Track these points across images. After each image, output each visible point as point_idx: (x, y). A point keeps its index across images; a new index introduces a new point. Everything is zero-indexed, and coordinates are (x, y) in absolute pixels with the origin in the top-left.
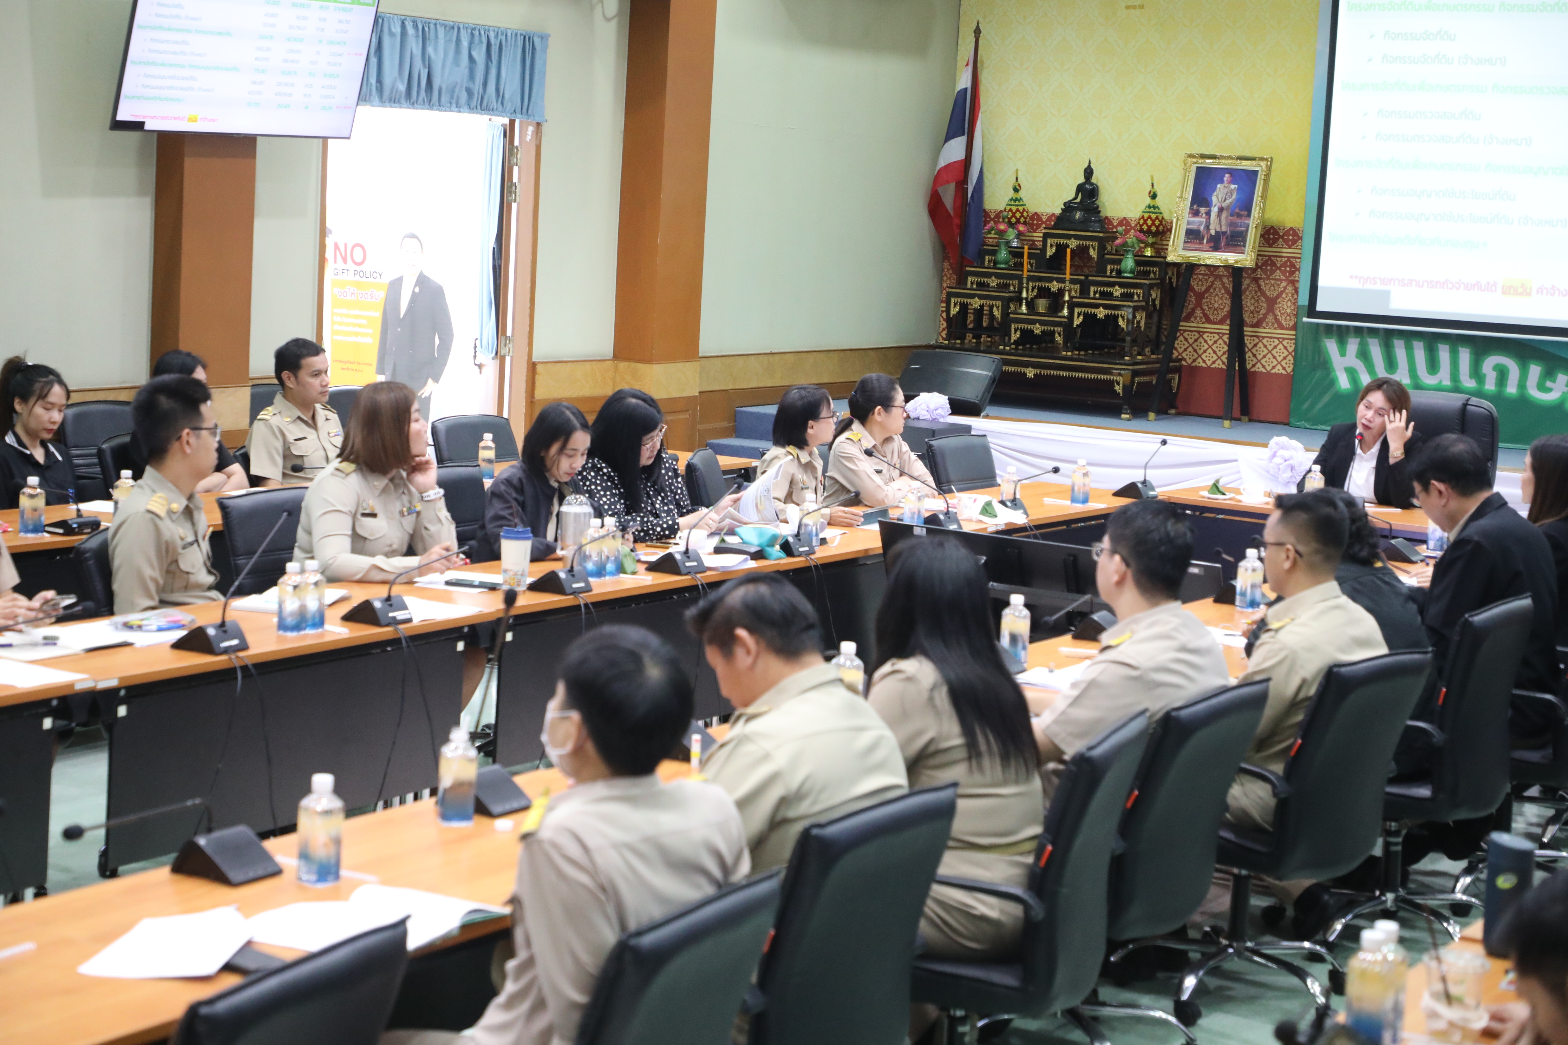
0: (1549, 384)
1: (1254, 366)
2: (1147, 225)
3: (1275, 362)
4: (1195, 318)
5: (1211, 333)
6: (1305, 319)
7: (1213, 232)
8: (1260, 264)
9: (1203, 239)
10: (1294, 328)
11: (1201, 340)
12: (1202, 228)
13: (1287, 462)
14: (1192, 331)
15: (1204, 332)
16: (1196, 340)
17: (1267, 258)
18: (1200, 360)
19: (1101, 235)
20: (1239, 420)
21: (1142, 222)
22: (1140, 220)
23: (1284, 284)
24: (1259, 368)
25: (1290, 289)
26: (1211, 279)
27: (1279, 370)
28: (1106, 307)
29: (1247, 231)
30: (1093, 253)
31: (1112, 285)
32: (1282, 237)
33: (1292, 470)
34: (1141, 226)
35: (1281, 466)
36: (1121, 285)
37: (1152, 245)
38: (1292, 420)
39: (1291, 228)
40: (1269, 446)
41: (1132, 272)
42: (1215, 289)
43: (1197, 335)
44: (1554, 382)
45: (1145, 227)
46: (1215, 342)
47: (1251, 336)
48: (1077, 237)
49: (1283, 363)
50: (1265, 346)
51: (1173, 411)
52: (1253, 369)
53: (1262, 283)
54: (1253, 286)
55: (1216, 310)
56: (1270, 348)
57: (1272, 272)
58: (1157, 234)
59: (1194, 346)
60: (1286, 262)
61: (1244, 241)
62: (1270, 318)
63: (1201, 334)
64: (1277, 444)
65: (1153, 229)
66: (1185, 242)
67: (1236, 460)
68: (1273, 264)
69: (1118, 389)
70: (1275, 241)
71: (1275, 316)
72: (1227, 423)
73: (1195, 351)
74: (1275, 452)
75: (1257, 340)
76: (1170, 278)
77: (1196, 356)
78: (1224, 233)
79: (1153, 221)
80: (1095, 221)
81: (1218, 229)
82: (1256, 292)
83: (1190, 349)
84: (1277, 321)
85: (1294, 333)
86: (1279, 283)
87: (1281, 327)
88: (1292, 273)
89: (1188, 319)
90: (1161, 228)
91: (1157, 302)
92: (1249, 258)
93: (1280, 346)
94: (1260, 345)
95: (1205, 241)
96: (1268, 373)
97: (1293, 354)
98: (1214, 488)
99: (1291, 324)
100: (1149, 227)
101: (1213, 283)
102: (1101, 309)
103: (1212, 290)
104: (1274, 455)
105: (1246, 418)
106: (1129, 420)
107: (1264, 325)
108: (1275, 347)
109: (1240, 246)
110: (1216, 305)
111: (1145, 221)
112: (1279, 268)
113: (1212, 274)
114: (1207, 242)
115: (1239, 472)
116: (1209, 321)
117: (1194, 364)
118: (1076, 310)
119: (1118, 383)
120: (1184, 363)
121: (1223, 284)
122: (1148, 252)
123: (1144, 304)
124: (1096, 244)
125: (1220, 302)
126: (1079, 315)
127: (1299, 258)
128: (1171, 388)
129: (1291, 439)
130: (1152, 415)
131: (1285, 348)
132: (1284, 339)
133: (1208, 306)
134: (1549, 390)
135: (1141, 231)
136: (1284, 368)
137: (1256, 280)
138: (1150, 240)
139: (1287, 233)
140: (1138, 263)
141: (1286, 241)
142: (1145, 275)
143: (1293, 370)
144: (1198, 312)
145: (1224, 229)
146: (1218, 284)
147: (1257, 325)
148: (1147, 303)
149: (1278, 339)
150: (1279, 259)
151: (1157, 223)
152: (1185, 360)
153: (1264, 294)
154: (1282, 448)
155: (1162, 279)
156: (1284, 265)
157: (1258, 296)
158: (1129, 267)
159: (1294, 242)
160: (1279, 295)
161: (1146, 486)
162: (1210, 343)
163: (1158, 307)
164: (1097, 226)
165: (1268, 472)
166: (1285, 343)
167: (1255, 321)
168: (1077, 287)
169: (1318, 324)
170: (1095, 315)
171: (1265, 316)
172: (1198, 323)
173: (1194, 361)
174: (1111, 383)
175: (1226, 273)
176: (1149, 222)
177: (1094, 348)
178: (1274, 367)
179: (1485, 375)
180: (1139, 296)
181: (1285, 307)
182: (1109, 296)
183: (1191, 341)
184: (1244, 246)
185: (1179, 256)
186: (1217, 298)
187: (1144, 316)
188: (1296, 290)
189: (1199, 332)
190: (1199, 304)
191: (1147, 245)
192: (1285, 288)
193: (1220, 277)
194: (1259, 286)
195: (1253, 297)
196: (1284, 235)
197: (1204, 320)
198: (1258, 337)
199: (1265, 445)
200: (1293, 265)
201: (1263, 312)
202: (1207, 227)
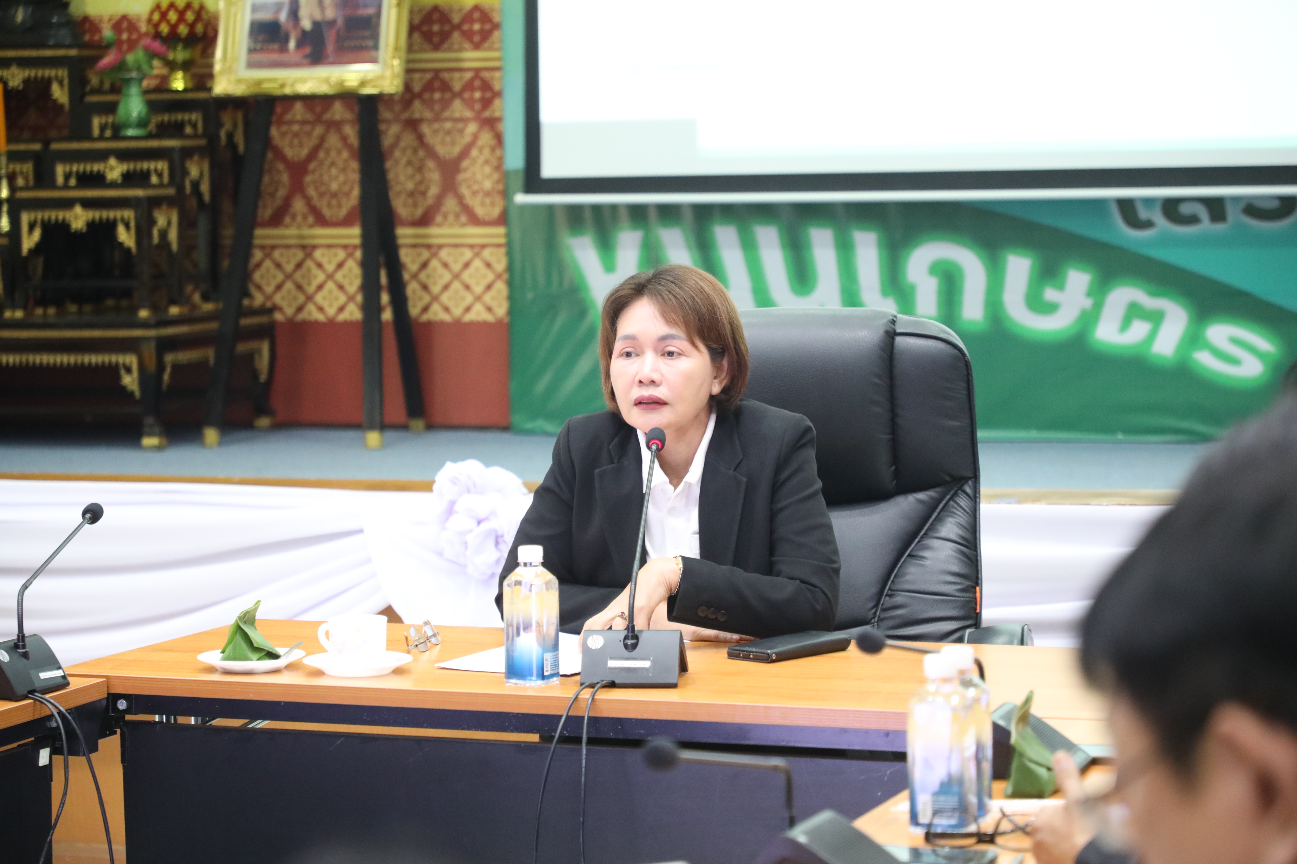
0: (1050, 294)
1: (426, 309)
2: (168, 22)
3: (469, 299)
4: (294, 217)
5: (330, 246)
6: (521, 198)
7: (306, 24)
8: (417, 88)
9: (286, 40)
10: (503, 219)
11: (309, 263)
12: (283, 17)
13: (485, 526)
14: (288, 247)
15: (314, 247)
16: (299, 266)
17: (429, 76)
18: (311, 307)
19: (73, 52)
20: (404, 427)
21: (156, 17)
22: (152, 13)
23: (472, 128)
24: (437, 314)
25: (486, 138)
26: (319, 130)
27: (478, 314)
28: (88, 204)
29: (378, 15)
30: (59, 94)
31: (103, 156)
32: (458, 27)
33: (497, 543)
34: (156, 26)
35: (469, 538)
36: (123, 156)
37: (186, 66)
38: (517, 419)
39: (476, 8)
40: (435, 487)
41: (142, 123)
42: (328, 152)
43: (300, 255)
44: (1061, 288)
45: (164, 29)
46: (340, 266)
47: (414, 246)
48: (23, 63)
49: (487, 298)
50: (446, 265)
51: (264, 422)
52: (425, 318)
53: (425, 129)
54: (408, 139)
55: (335, 195)
56: (456, 267)
57: (446, 104)
58: (191, 40)
59: (298, 276)
60: (471, 81)
61: (375, 36)
62: (450, 204)
63: (308, 250)
64: (454, 481)
65: (183, 30)
66: (251, 51)
67: (361, 531)
68: (446, 87)
69: (130, 381)
70: (445, 36)
71: (460, 199)
72: (373, 437)
73: (299, 287)
74: (452, 503)
75: (426, 254)
76: (230, 136)
77: (301, 298)
78: (332, 23)
79: (181, 14)
80: (60, 25)
81: (318, 17)
82: (415, 151)
83: (289, 285)
84: (467, 210)
85: (501, 230)
86: (460, 125)
87: (475, 220)
88: (487, 103)
89: (277, 220)
90: (199, 28)
91: (205, 188)
92: (388, 73)
93: (477, 263)
94: (434, 263)
95: (292, 44)
96: (458, 324)
97: (506, 276)
98: (239, 638)
99: (496, 212)
100: (174, 27)
101: (322, 139)
102: (78, 209)
103: (321, 155)
104: (450, 510)
105: (419, 424)
106: (159, 448)
107: (439, 219)
108: (467, 265)
109: (367, 48)
110: (334, 186)
111: (164, 15)
112: (459, 95)
113: (318, 120)
114: (299, 45)
115: (369, 561)
116: (322, 221)
117: (301, 317)
118: (25, 218)
119: (129, 370)
120: (278, 317)
121: (344, 139)
122: (179, 83)
123: (171, 191)
124: (63, 73)
125: (342, 178)
126: (32, 227)
127: (498, 69)
128: (255, 374)
129: (488, 464)
130: (211, 435)
131: (488, 265)
132: (483, 246)
133: (316, 188)
134: (1051, 308)
135: (157, 35)
136: (489, 309)
137: (413, 124)
138: (180, 54)
139: (468, 17)
140: (153, 107)
141: (468, 35)
142: (176, 129)
143: (510, 312)
144: (298, 205)
145: (330, 13)
146: (333, 140)
147: (425, 220)
148: (180, 189)
149: (471, 246)
150: (457, 75)
151: (190, 16)
152: (280, 309)
153: (432, 153)
154: (469, 491)
155: (211, 136)
156: (469, 86)
157: (422, 160)
158: (135, 114)
159: (485, 35)
160: (465, 153)
161: (25, 655)
162: (330, 268)
163: (207, 197)
164: (64, 34)
165: (440, 554)
166: (486, 253)
167: (419, 212)
168: (28, 167)
169: (550, 208)
170: (64, 226)
171: (439, 200)
172: (299, 227)
173: (300, 309)
174: (113, 371)
175: (348, 116)
176: (173, 16)
177: (79, 299)
178: (468, 309)
179: (913, 288)
180: (160, 175)
181: (479, 177)
182: (98, 180)
183: (289, 268)
184: (376, 47)
185: (239, 81)
186: (334, 171)
187: (175, 219)
188: (499, 139)
189: (303, 247)
190: (297, 187)
191: (172, 66)
192: (476, 137)
193: (335, 125)
194: (420, 138)
195: (409, 163)
196: (463, 21)
197: (311, 219)
198: (428, 247)
199: (427, 487)
200: (486, 86)
201: (434, 191)
202: (294, 13)
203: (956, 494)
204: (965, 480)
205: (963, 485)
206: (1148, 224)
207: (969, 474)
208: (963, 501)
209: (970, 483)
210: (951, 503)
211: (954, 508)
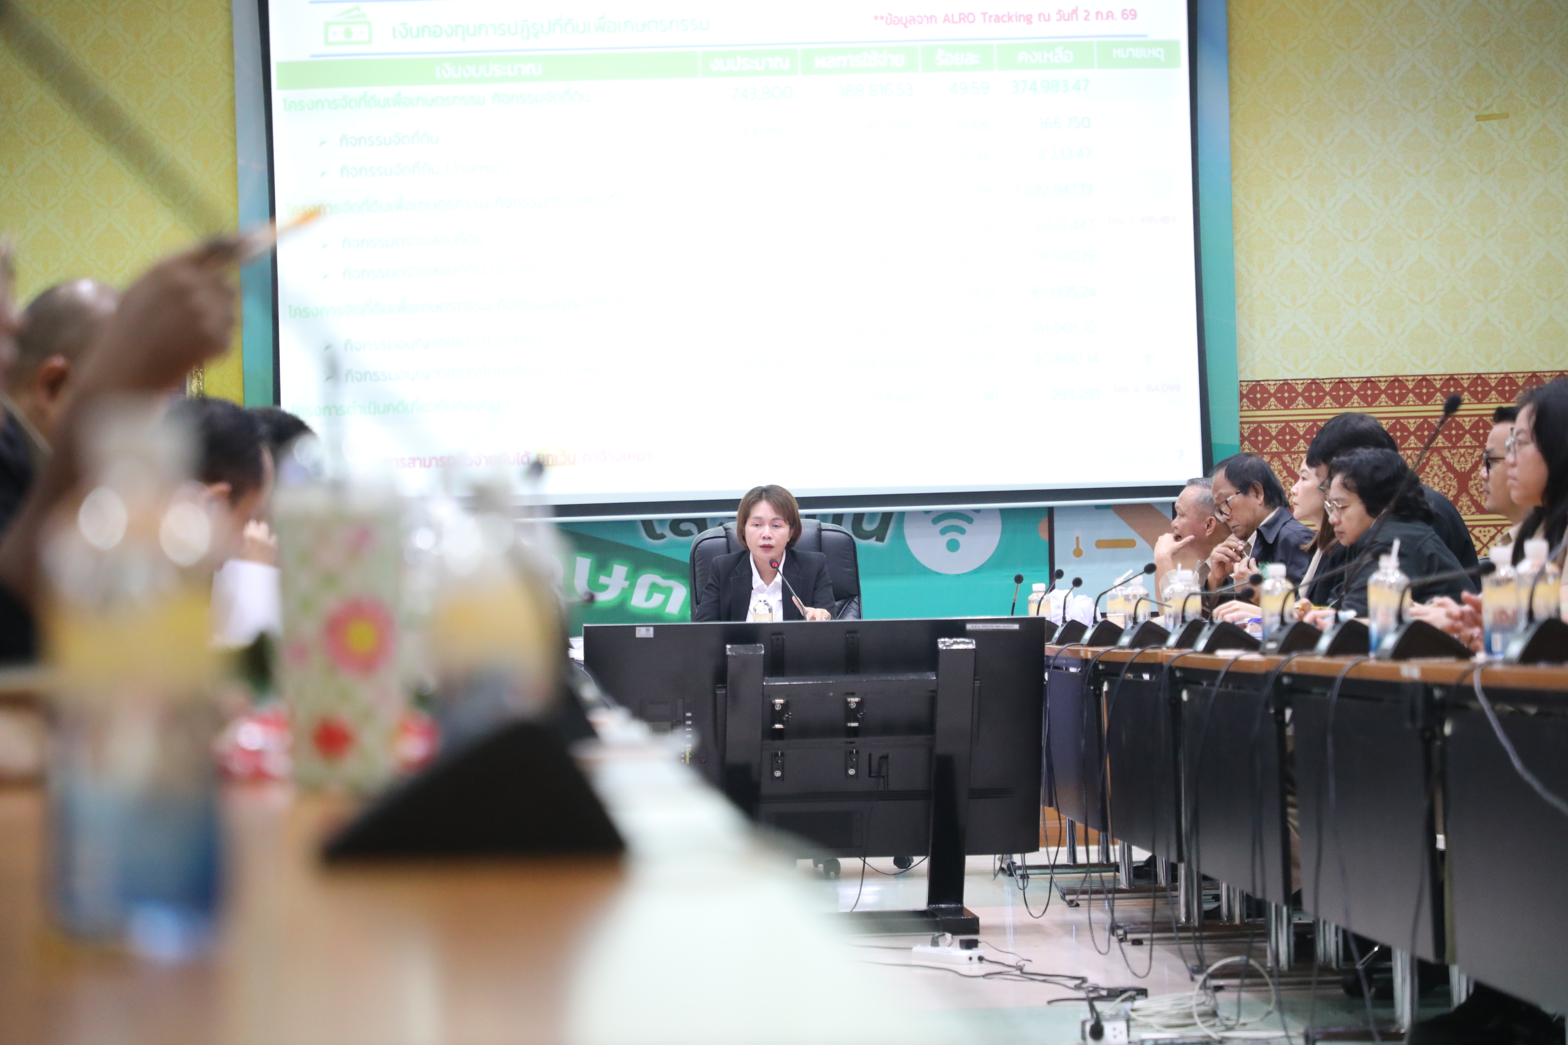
0: (603, 579)
44: (610, 576)
134: (605, 587)
203: (850, 602)
204: (855, 596)
205: (854, 598)
206: (662, 536)
207: (856, 594)
208: (854, 605)
209: (857, 597)
210: (849, 606)
211: (850, 608)
